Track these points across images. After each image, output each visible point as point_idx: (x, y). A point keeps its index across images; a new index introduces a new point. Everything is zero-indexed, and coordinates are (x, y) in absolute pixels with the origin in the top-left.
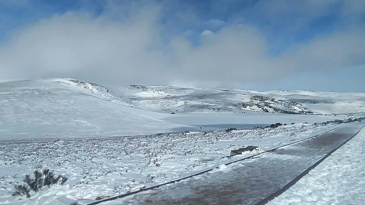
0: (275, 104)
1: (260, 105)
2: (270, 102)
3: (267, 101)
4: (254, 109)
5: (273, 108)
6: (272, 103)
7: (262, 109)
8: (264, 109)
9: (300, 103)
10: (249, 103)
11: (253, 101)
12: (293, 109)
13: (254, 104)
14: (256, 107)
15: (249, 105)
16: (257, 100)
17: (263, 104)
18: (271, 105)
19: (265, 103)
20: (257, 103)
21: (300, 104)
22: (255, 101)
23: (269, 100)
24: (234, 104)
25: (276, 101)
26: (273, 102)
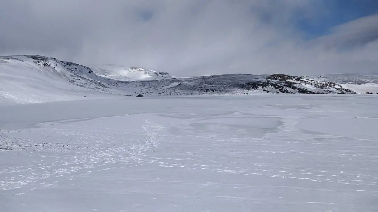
0: (301, 83)
1: (278, 85)
2: (294, 82)
3: (291, 81)
4: (267, 90)
5: (298, 89)
6: (297, 82)
7: (280, 90)
8: (284, 90)
9: (340, 84)
10: (262, 82)
11: (270, 80)
12: (328, 91)
13: (269, 83)
14: (272, 87)
15: (261, 85)
16: (276, 79)
17: (283, 84)
18: (295, 85)
19: (287, 82)
20: (274, 83)
21: (338, 85)
22: (272, 80)
23: (294, 79)
24: (241, 85)
25: (303, 81)
26: (299, 82)
